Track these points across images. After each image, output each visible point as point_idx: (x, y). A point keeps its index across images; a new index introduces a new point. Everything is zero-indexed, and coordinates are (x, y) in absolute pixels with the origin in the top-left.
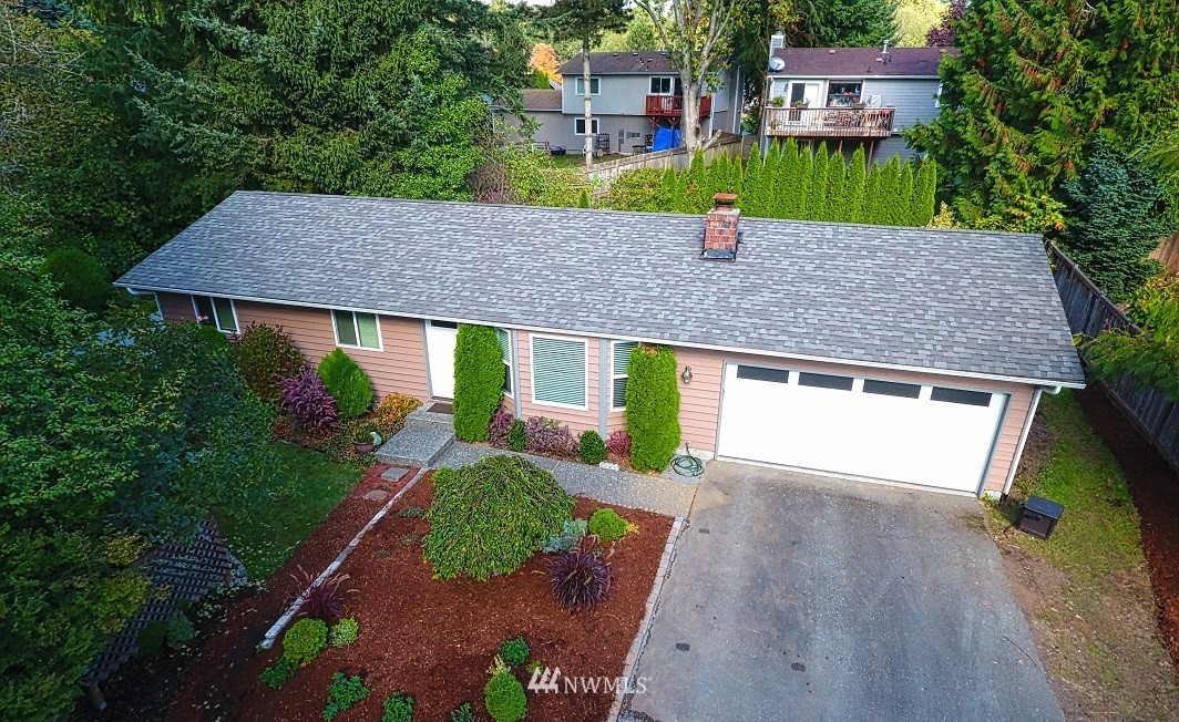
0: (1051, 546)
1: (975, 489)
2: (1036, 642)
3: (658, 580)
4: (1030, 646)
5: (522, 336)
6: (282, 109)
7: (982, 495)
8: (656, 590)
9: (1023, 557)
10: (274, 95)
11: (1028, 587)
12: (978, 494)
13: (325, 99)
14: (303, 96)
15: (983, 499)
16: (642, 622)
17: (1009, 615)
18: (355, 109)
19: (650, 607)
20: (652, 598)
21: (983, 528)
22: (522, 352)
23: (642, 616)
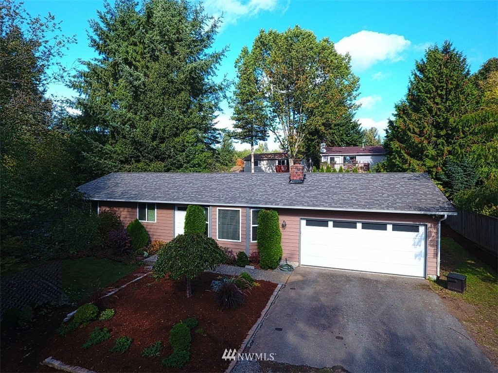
0: (465, 295)
1: (422, 275)
2: (467, 330)
3: (269, 304)
4: (463, 331)
5: (213, 209)
6: (137, 154)
7: (427, 278)
8: (267, 308)
9: (452, 300)
10: (135, 149)
11: (457, 310)
12: (425, 278)
13: (153, 150)
14: (145, 149)
15: (428, 279)
16: (259, 319)
17: (449, 320)
18: (164, 154)
19: (263, 313)
20: (265, 310)
21: (430, 289)
22: (213, 216)
23: (259, 317)
